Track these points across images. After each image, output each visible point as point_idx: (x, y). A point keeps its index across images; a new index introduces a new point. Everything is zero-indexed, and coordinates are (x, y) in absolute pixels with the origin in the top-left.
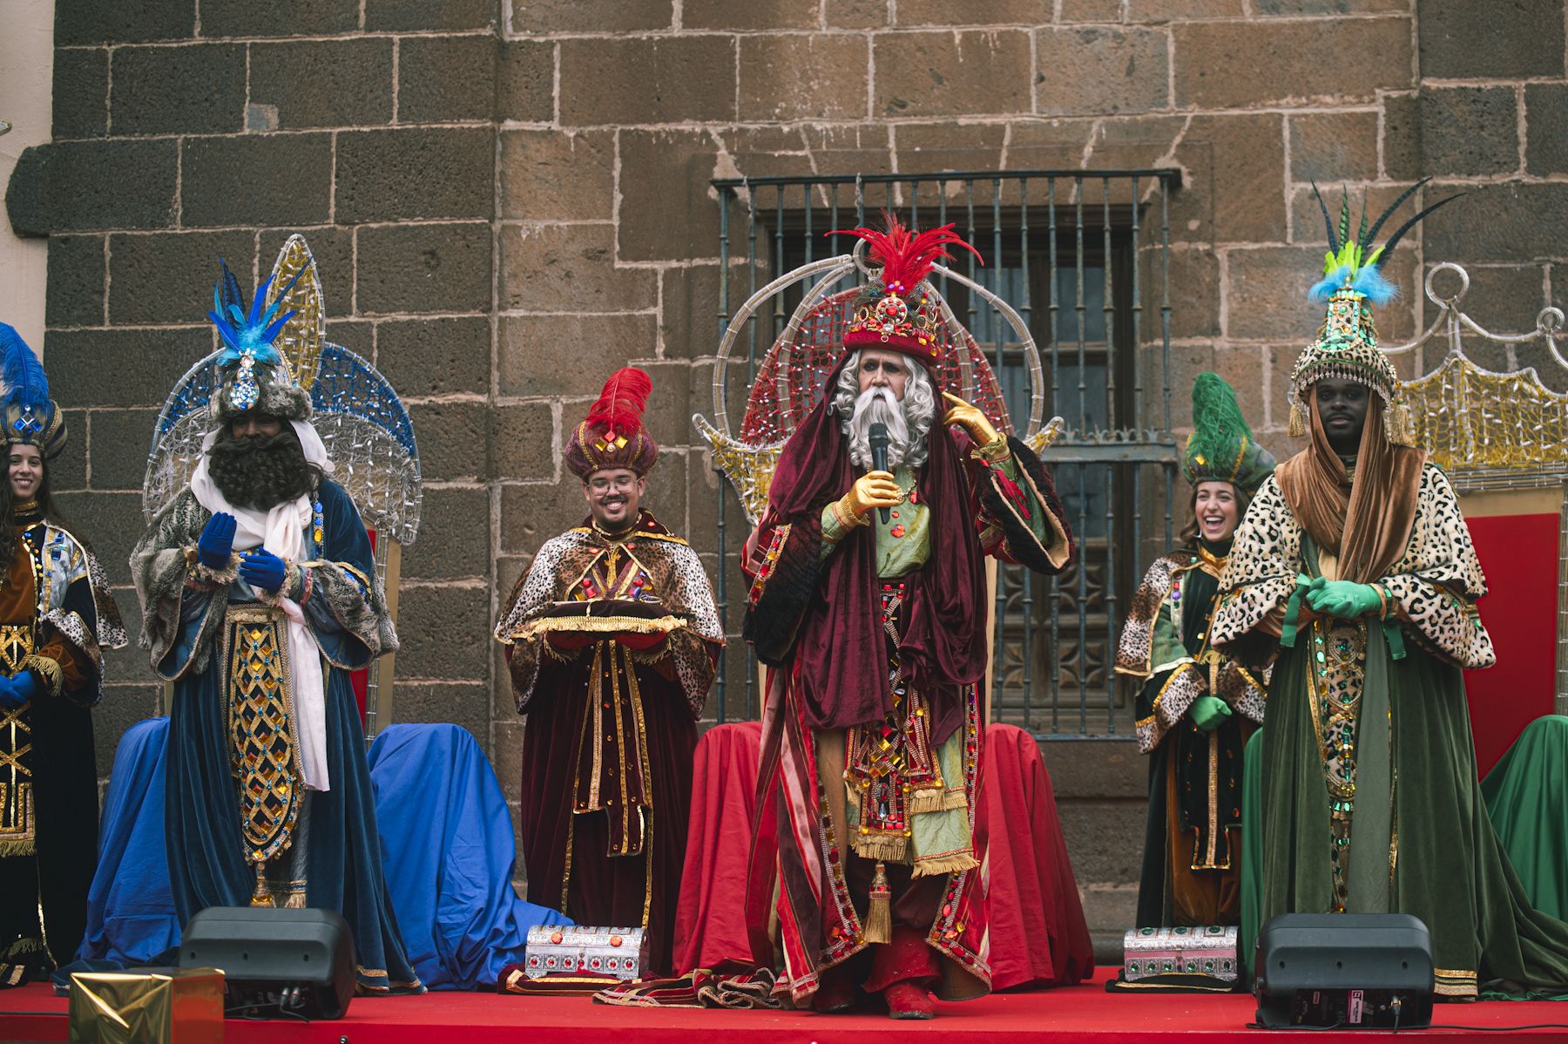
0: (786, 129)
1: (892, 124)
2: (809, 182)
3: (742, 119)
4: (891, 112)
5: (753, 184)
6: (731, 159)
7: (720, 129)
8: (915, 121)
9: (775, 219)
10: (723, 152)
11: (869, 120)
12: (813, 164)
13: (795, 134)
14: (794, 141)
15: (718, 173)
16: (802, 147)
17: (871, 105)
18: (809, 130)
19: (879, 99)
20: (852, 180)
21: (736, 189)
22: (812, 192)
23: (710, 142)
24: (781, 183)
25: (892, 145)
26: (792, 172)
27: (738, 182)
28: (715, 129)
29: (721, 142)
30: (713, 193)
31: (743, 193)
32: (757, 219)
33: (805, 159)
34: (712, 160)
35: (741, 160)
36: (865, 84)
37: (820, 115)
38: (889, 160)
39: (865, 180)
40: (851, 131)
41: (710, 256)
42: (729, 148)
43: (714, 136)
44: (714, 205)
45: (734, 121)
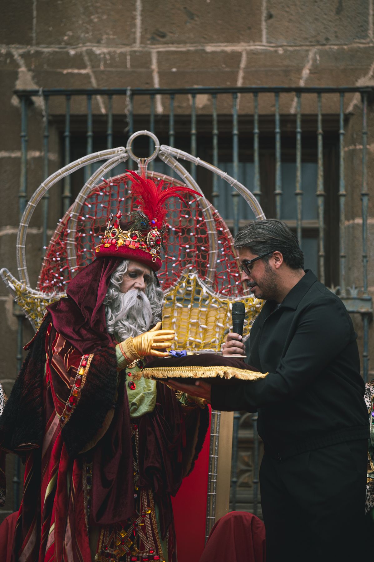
0: (72, 52)
1: (155, 50)
2: (90, 93)
3: (38, 44)
4: (154, 41)
5: (47, 95)
6: (29, 76)
7: (21, 51)
8: (172, 48)
9: (64, 122)
10: (23, 69)
11: (137, 47)
12: (93, 80)
13: (79, 56)
14: (78, 62)
15: (19, 85)
16: (84, 67)
17: (138, 35)
18: (90, 53)
19: (145, 30)
20: (122, 92)
21: (34, 98)
22: (93, 102)
23: (13, 61)
24: (69, 94)
25: (154, 66)
26: (77, 85)
27: (35, 93)
28: (17, 52)
29: (21, 62)
30: (15, 101)
31: (39, 101)
32: (50, 123)
33: (87, 76)
34: (15, 75)
35: (37, 76)
36: (134, 18)
37: (99, 42)
38: (151, 78)
39: (134, 93)
40: (123, 55)
41: (12, 150)
42: (28, 66)
43: (16, 57)
44: (16, 110)
45: (31, 45)
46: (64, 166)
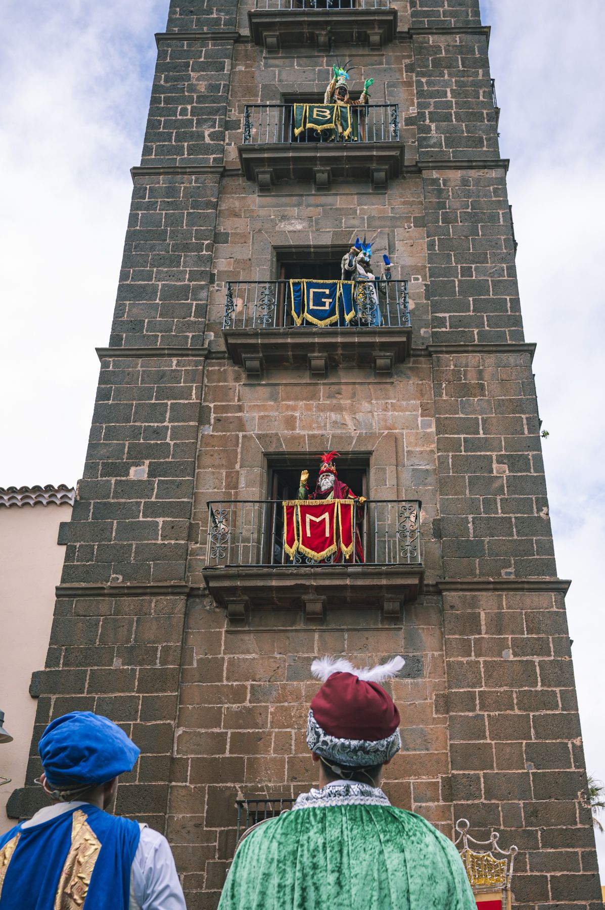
0: (260, 786)
1: (292, 784)
2: (266, 801)
3: (246, 782)
4: (292, 781)
5: (249, 802)
6: (242, 795)
7: (239, 786)
8: (299, 784)
9: (255, 814)
10: (240, 793)
11: (285, 783)
12: (268, 797)
13: (262, 787)
14: (262, 789)
15: (238, 799)
16: (264, 792)
17: (286, 778)
18: (267, 786)
19: (288, 777)
20: (279, 801)
21: (243, 804)
22: (267, 805)
23: (236, 789)
24: (257, 802)
25: (292, 791)
26: (261, 798)
27: (244, 802)
28: (238, 786)
29: (239, 790)
30: (236, 806)
31: (245, 805)
32: (249, 814)
33: (265, 795)
34: (236, 795)
35: (245, 795)
36: (284, 772)
37: (270, 781)
38: (291, 795)
39: (284, 801)
40: (280, 786)
41: (234, 826)
42: (242, 791)
43: (237, 788)
44: (236, 809)
45: (243, 783)
46: (254, 824)
